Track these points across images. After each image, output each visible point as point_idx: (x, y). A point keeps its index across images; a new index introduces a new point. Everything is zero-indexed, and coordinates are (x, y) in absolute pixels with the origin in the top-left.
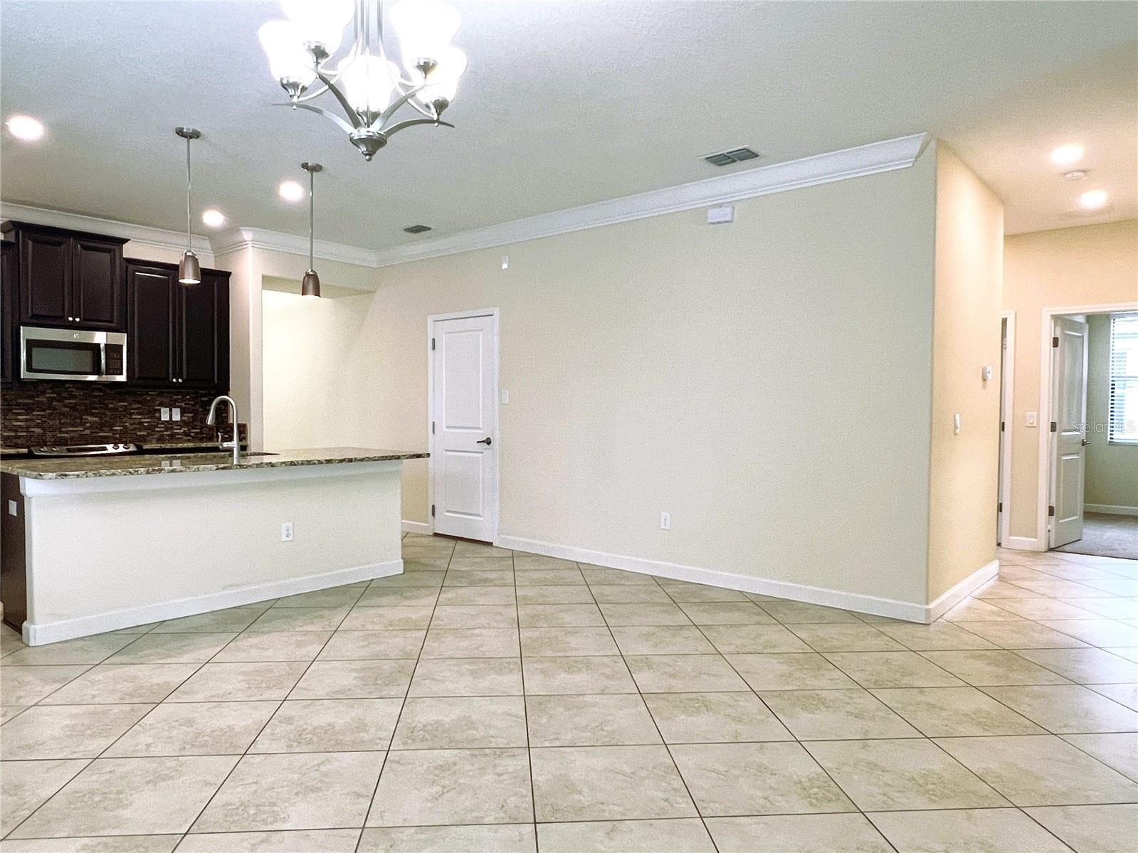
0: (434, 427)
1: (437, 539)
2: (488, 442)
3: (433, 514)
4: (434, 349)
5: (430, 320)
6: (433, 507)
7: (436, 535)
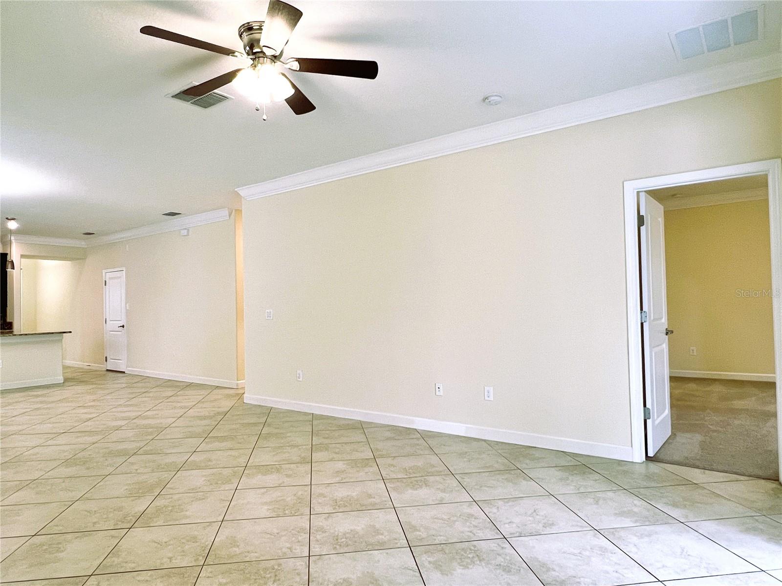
0: (106, 321)
1: (108, 372)
2: (123, 326)
3: (106, 361)
4: (105, 285)
5: (104, 271)
6: (106, 357)
7: (107, 370)
